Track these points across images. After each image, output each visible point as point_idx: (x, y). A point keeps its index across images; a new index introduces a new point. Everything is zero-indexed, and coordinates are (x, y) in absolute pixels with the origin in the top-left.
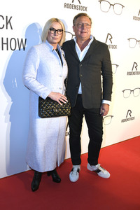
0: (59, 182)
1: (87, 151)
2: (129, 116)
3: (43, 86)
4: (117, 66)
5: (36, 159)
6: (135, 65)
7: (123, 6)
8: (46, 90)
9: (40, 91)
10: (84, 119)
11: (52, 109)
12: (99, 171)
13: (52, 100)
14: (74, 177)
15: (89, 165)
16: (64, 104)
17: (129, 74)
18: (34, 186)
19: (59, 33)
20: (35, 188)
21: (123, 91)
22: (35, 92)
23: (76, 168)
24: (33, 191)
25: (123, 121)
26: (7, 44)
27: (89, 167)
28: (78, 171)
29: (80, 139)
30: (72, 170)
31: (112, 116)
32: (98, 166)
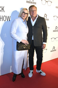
0: (24, 77)
1: (36, 64)
2: (54, 49)
3: (19, 37)
4: (49, 28)
5: (15, 68)
6: (57, 27)
7: (51, 2)
8: (20, 39)
9: (18, 39)
10: (35, 51)
11: (23, 47)
12: (41, 73)
13: (22, 43)
14: (30, 75)
15: (37, 70)
16: (27, 45)
17: (54, 31)
18: (14, 79)
19: (26, 15)
20: (14, 80)
21: (51, 39)
22: (15, 40)
23: (31, 71)
24: (13, 81)
25: (51, 51)
26: (2, 18)
27: (37, 71)
28: (32, 73)
29: (33, 59)
30: (30, 72)
31: (47, 49)
32: (41, 71)
